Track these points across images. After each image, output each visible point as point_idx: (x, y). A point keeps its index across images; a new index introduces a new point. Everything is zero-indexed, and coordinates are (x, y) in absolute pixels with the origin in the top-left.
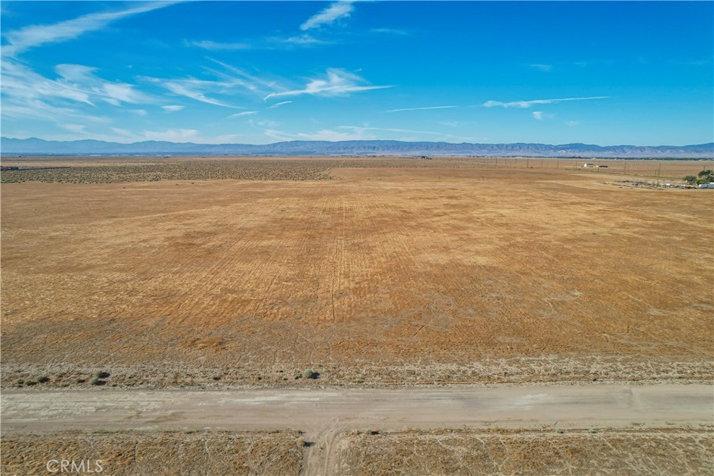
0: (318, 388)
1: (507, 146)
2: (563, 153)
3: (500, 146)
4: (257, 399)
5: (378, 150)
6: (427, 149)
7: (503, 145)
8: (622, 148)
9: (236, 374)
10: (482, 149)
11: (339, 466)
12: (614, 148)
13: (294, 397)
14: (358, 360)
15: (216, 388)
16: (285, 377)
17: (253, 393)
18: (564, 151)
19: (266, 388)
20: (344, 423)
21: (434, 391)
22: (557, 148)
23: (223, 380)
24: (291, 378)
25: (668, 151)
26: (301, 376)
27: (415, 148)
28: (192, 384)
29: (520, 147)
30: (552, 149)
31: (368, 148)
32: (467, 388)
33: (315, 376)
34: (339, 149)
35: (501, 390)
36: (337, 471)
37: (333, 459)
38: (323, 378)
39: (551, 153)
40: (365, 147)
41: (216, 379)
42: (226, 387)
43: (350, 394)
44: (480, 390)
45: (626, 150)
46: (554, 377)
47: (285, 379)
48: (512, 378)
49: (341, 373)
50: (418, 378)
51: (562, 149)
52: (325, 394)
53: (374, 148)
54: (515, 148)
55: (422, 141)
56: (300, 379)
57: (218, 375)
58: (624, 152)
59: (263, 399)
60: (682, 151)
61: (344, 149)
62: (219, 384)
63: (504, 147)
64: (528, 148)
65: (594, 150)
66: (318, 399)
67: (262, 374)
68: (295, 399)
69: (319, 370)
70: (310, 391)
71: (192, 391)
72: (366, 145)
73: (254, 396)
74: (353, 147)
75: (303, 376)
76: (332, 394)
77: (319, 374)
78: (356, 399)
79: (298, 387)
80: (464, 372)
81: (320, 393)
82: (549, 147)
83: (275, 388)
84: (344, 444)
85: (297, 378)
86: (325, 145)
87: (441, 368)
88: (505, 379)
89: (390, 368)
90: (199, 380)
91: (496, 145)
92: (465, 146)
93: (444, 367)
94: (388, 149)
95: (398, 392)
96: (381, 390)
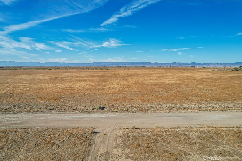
0: (104, 113)
4: (70, 117)
5: (127, 65)
8: (208, 64)
9: (62, 108)
10: (162, 64)
11: (116, 142)
12: (206, 64)
13: (90, 116)
14: (124, 103)
15: (50, 113)
16: (87, 109)
17: (69, 115)
18: (189, 65)
19: (76, 113)
20: (118, 125)
21: (166, 114)
22: (187, 64)
23: (54, 110)
24: (90, 109)
26: (95, 109)
28: (38, 111)
30: (185, 64)
32: (183, 113)
33: (102, 108)
34: (114, 64)
35: (201, 113)
36: (114, 146)
37: (112, 139)
38: (107, 109)
39: (185, 66)
41: (51, 109)
42: (55, 112)
43: (121, 115)
44: (189, 113)
45: (210, 65)
46: (225, 109)
47: (87, 110)
48: (203, 109)
49: (116, 107)
50: (156, 109)
51: (189, 64)
52: (107, 115)
53: (126, 64)
54: (173, 64)
56: (95, 110)
57: (52, 108)
58: (209, 65)
59: (73, 117)
60: (228, 65)
61: (116, 65)
62: (52, 111)
63: (169, 64)
64: (177, 64)
65: (199, 65)
66: (104, 117)
67: (75, 108)
68: (91, 117)
69: (105, 106)
70: (100, 114)
71: (37, 114)
72: (123, 63)
73: (70, 116)
74: (119, 64)
75: (97, 108)
76: (111, 115)
77: (105, 108)
78: (124, 117)
79: (93, 112)
80: (179, 107)
81: (105, 115)
82: (184, 64)
83: (81, 113)
84: (119, 132)
85: (93, 109)
86: (109, 63)
87: (167, 106)
88: (201, 109)
89: (141, 106)
90: (43, 110)
91: (167, 63)
92: (156, 64)
93: (168, 106)
94: (130, 65)
95: (146, 114)
96: (137, 114)
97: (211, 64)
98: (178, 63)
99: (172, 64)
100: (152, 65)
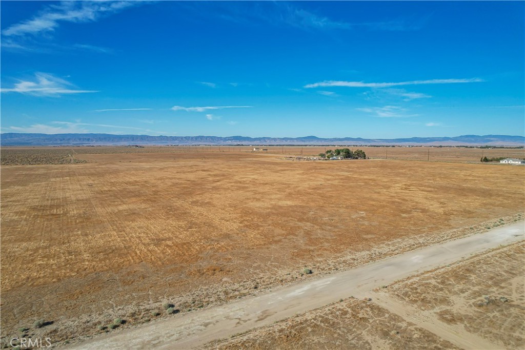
1: (192, 138)
2: (229, 142)
3: (187, 138)
6: (133, 140)
7: (189, 137)
12: (259, 139)
18: (230, 141)
22: (226, 139)
25: (289, 141)
27: (123, 139)
29: (201, 139)
30: (222, 140)
31: (83, 140)
39: (222, 143)
40: (80, 139)
55: (128, 134)
58: (265, 141)
60: (284, 141)
65: (248, 140)
82: (221, 138)
91: (185, 137)
92: (162, 138)
94: (101, 140)
97: (269, 138)
98: (208, 137)
99: (197, 138)
100: (153, 141)
